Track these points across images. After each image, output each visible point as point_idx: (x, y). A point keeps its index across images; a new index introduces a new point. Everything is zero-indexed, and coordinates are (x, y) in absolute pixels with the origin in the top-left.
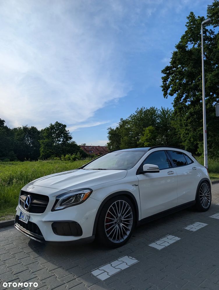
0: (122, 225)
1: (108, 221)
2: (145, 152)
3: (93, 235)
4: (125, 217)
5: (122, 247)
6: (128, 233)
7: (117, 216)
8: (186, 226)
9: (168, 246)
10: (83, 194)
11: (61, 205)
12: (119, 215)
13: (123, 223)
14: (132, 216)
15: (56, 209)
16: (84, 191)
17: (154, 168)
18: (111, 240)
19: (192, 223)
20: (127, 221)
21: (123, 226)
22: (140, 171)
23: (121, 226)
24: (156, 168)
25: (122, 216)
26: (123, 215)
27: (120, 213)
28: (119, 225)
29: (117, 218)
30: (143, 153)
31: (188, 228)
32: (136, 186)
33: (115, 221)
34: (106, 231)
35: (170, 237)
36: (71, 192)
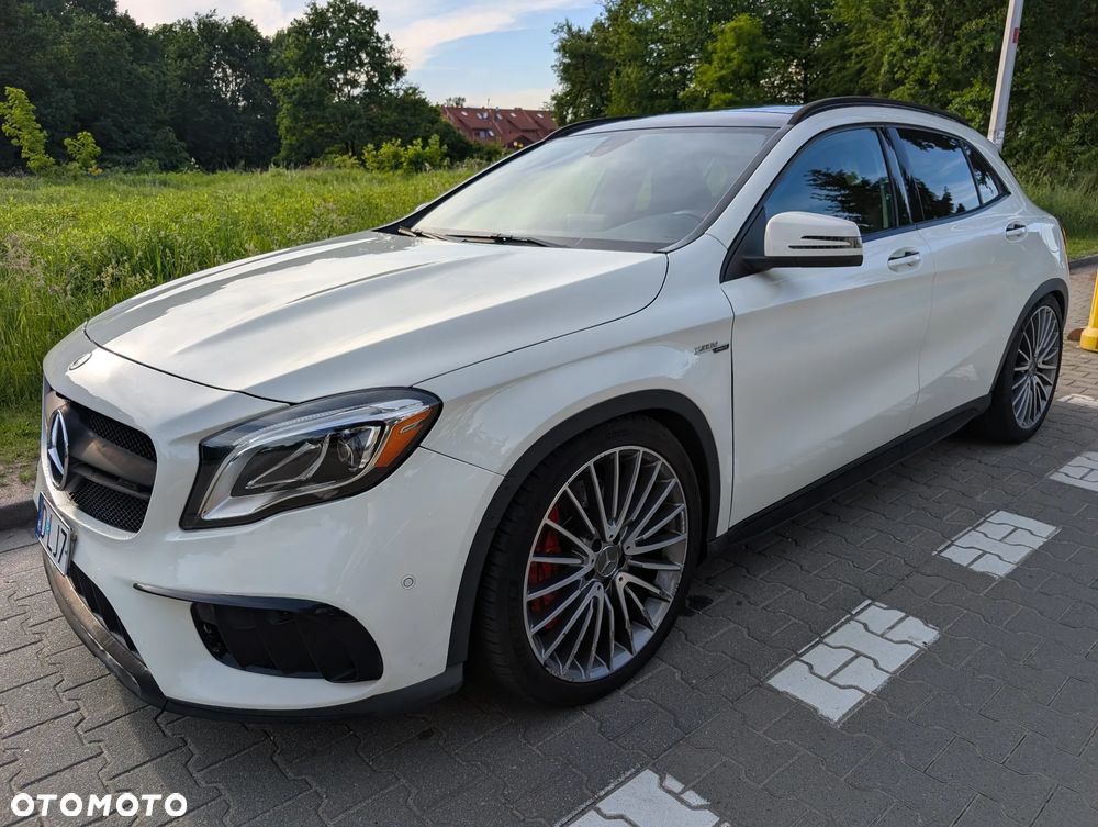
0: (623, 579)
1: (544, 576)
2: (774, 134)
3: (449, 665)
4: (645, 536)
5: (622, 692)
6: (657, 615)
7: (597, 537)
8: (949, 536)
9: (882, 693)
10: (374, 430)
11: (240, 490)
12: (611, 530)
13: (633, 571)
14: (684, 523)
15: (207, 518)
16: (380, 412)
17: (836, 239)
18: (562, 671)
19: (976, 517)
20: (658, 556)
21: (630, 585)
22: (745, 259)
23: (620, 586)
24: (842, 239)
25: (629, 533)
26: (632, 526)
27: (616, 520)
28: (608, 583)
29: (596, 547)
30: (759, 140)
31: (958, 554)
32: (715, 351)
33: (587, 569)
34: (531, 631)
35: (878, 616)
36: (294, 409)
